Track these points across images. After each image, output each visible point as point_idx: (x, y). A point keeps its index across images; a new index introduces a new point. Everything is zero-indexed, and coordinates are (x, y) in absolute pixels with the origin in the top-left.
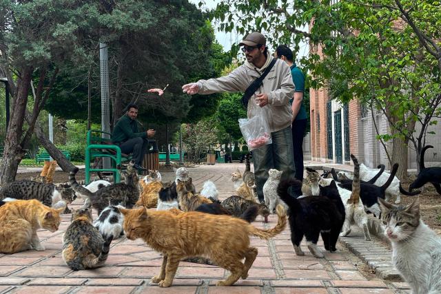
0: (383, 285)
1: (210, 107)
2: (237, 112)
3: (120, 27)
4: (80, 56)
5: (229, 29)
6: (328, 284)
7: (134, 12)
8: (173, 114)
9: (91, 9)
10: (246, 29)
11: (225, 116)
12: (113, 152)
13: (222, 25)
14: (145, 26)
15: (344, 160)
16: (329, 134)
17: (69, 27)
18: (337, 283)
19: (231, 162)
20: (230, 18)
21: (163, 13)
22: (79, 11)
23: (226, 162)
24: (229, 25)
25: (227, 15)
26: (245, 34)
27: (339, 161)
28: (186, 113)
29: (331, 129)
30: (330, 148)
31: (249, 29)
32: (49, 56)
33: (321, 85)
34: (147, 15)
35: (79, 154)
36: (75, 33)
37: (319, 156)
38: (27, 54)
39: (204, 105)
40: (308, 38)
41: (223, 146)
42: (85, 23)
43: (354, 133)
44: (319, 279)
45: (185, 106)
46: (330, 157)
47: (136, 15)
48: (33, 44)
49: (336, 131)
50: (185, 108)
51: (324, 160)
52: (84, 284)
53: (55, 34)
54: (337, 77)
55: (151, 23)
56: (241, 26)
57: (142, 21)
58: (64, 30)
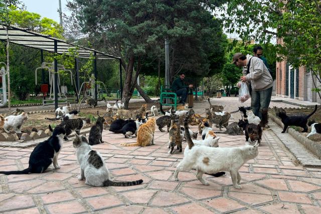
0: (302, 169)
1: (220, 69)
2: (233, 69)
3: (178, 35)
4: (159, 50)
5: (232, 32)
6: (277, 167)
7: (184, 27)
8: (201, 74)
9: (164, 27)
10: (241, 31)
11: (227, 71)
12: (173, 96)
13: (228, 30)
14: (189, 34)
15: (295, 97)
16: (287, 82)
17: (154, 37)
18: (281, 167)
19: (230, 96)
20: (233, 26)
21: (198, 26)
22: (158, 28)
23: (227, 96)
24: (232, 29)
25: (231, 25)
26: (240, 34)
27: (292, 97)
28: (207, 74)
29: (288, 79)
30: (287, 90)
31: (243, 31)
32: (144, 51)
33: (282, 60)
34: (190, 28)
35: (151, 92)
36: (156, 39)
37: (280, 94)
38: (135, 51)
39: (216, 67)
40: (275, 36)
41: (226, 87)
42: (161, 34)
43: (301, 82)
44: (273, 165)
45: (207, 70)
46: (287, 94)
47: (185, 29)
48: (137, 46)
49: (291, 80)
50: (207, 71)
51: (283, 96)
52: (177, 161)
53: (148, 41)
54: (291, 55)
55: (192, 32)
56: (238, 30)
57: (188, 31)
58: (152, 39)
